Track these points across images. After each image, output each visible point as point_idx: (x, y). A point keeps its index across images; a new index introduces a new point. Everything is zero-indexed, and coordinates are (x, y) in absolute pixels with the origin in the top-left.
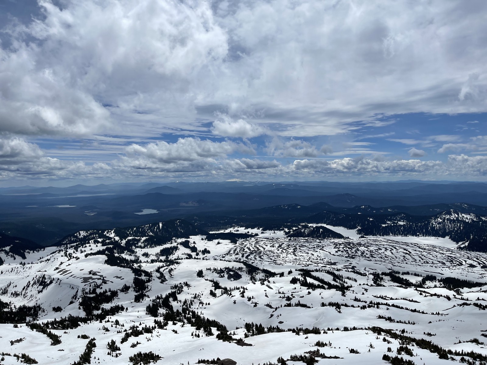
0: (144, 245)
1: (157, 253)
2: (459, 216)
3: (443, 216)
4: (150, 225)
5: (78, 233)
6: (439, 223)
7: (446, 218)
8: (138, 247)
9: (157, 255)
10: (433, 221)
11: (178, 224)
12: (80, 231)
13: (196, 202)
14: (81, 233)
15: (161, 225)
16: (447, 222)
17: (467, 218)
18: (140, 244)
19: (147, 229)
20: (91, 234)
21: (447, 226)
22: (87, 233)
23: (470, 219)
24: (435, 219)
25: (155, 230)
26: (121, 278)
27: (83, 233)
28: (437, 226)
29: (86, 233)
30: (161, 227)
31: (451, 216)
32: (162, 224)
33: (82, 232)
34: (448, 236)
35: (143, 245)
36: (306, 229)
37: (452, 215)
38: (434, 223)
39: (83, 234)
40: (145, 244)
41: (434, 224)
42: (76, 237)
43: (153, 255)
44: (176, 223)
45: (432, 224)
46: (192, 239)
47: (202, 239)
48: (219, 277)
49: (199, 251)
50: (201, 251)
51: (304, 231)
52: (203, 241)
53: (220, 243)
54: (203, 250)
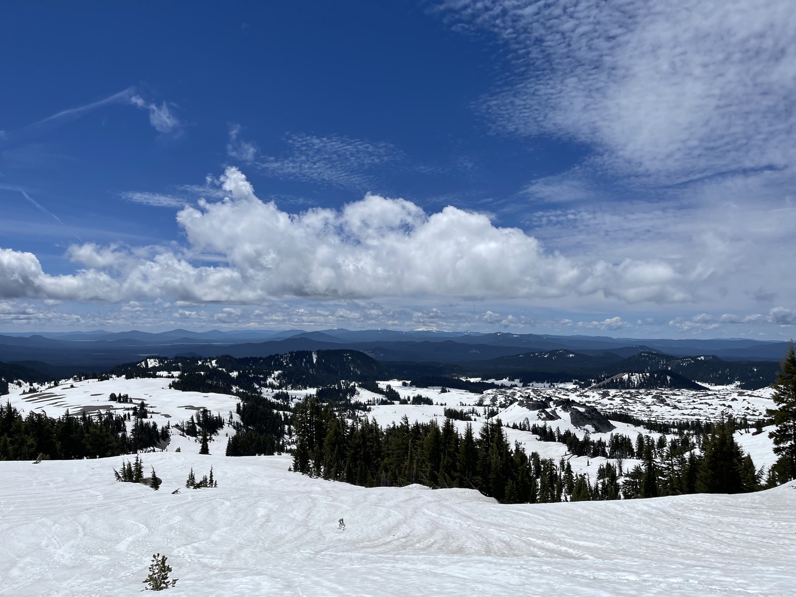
0: (280, 383)
1: (309, 396)
5: (143, 363)
8: (266, 386)
11: (350, 358)
12: (148, 360)
13: (370, 351)
14: (149, 363)
15: (315, 357)
18: (270, 380)
25: (303, 363)
29: (159, 363)
30: (315, 361)
32: (318, 356)
33: (151, 360)
35: (276, 383)
36: (632, 375)
40: (281, 381)
44: (345, 357)
46: (382, 385)
47: (405, 385)
48: (540, 418)
49: (406, 398)
50: (411, 399)
51: (629, 377)
52: (407, 388)
53: (446, 392)
54: (414, 398)
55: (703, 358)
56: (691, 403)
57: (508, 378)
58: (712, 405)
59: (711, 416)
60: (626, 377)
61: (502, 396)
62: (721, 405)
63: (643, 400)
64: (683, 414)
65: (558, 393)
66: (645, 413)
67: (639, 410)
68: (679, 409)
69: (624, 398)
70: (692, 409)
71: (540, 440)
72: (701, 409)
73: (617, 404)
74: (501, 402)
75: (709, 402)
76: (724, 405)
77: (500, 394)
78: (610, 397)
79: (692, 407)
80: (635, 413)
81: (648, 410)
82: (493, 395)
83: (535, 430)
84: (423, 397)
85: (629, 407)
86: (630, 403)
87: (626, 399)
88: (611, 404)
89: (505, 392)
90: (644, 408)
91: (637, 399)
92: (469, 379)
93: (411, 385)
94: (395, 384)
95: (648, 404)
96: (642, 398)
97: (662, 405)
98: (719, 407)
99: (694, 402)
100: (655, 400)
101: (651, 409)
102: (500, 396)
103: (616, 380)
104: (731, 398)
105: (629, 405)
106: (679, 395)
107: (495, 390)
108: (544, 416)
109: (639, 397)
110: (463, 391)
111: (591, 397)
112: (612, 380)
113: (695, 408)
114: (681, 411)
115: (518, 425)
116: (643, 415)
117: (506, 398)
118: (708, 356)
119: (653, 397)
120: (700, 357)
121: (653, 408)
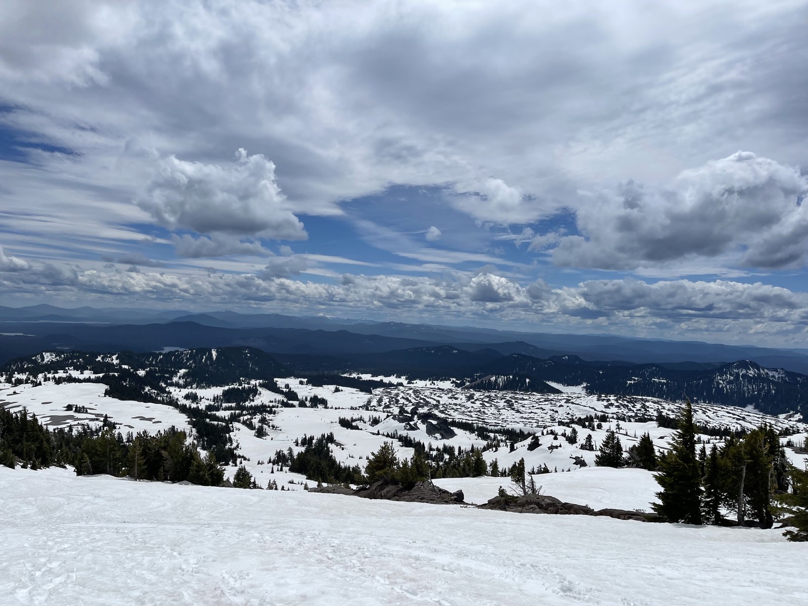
0: (185, 382)
1: (216, 396)
2: (760, 371)
3: (735, 371)
4: (192, 352)
5: (39, 356)
6: (730, 382)
7: (741, 374)
8: (172, 385)
9: (215, 399)
10: (719, 378)
11: (249, 355)
14: (45, 356)
15: (214, 353)
16: (744, 382)
17: (773, 376)
18: (175, 379)
19: (187, 359)
20: (66, 359)
21: (744, 386)
22: (58, 358)
23: (779, 377)
24: (721, 375)
25: (203, 361)
26: (154, 420)
27: (50, 357)
28: (726, 387)
29: (56, 357)
30: (214, 357)
31: (749, 372)
32: (217, 352)
33: (48, 354)
34: (751, 404)
35: (181, 382)
36: (498, 377)
37: (750, 370)
38: (721, 382)
39: (48, 357)
40: (186, 380)
41: (721, 384)
42: (35, 362)
43: (208, 400)
44: (244, 354)
45: (718, 384)
46: (281, 382)
47: (301, 383)
48: (405, 429)
49: (304, 398)
50: (309, 399)
51: (496, 380)
52: (304, 386)
53: (339, 391)
54: (311, 398)
55: (567, 357)
56: (531, 408)
57: (395, 375)
58: (545, 410)
59: (541, 420)
60: (493, 379)
61: (387, 397)
62: (551, 410)
63: (497, 404)
64: (522, 417)
65: (434, 395)
66: (495, 416)
67: (491, 413)
68: (521, 413)
69: (483, 401)
70: (530, 413)
71: (402, 446)
72: (535, 413)
73: (477, 407)
74: (386, 403)
75: (543, 407)
76: (553, 410)
77: (385, 396)
78: (473, 400)
79: (530, 411)
80: (487, 416)
81: (498, 413)
82: (379, 396)
83: (401, 439)
84: (319, 397)
85: (485, 410)
86: (487, 407)
87: (485, 403)
88: (472, 407)
89: (390, 393)
90: (496, 412)
91: (493, 403)
92: (360, 375)
93: (308, 383)
94: (293, 383)
95: (500, 408)
96: (497, 402)
97: (509, 409)
98: (549, 411)
99: (533, 406)
100: (506, 404)
101: (501, 413)
102: (385, 397)
103: (486, 381)
104: (560, 404)
105: (485, 408)
106: (526, 400)
107: (381, 389)
108: (408, 427)
109: (495, 401)
110: (354, 390)
111: (459, 399)
112: (482, 381)
113: (532, 412)
114: (521, 415)
115: (390, 434)
116: (493, 418)
117: (390, 400)
118: (571, 356)
119: (505, 402)
120: (565, 356)
121: (502, 411)
